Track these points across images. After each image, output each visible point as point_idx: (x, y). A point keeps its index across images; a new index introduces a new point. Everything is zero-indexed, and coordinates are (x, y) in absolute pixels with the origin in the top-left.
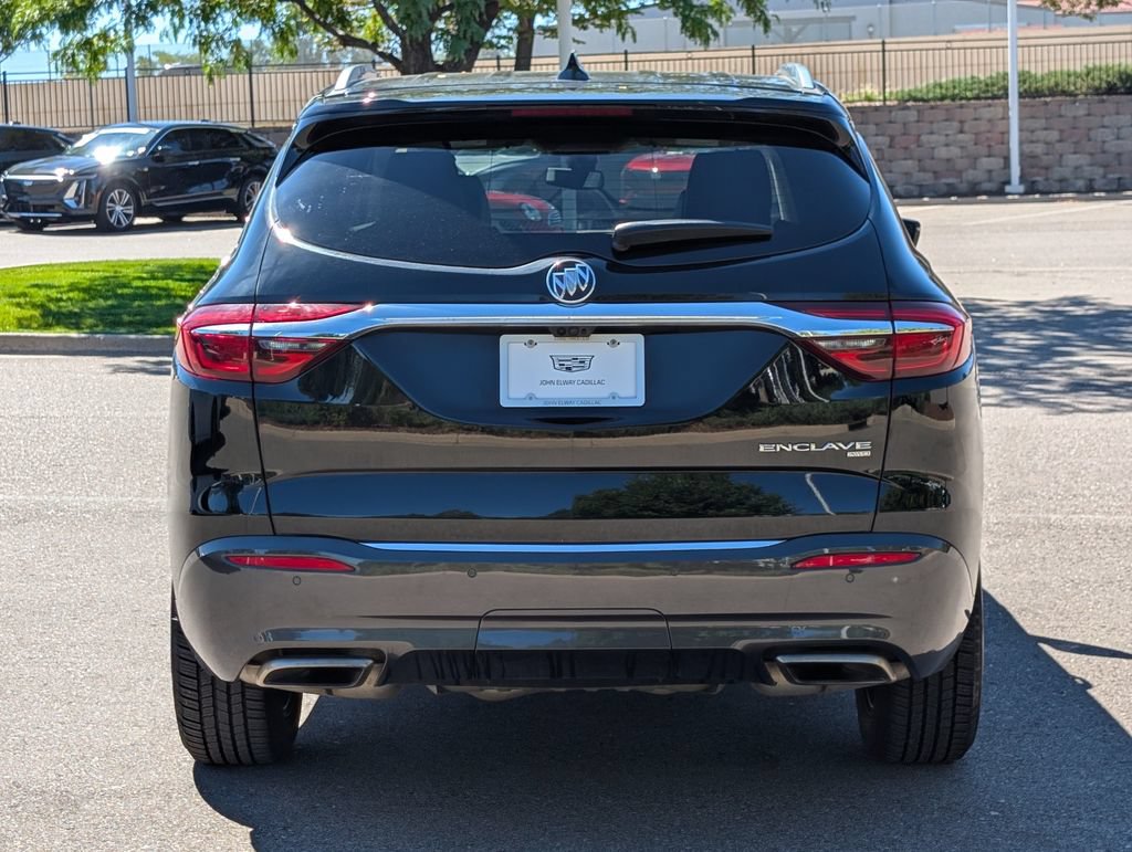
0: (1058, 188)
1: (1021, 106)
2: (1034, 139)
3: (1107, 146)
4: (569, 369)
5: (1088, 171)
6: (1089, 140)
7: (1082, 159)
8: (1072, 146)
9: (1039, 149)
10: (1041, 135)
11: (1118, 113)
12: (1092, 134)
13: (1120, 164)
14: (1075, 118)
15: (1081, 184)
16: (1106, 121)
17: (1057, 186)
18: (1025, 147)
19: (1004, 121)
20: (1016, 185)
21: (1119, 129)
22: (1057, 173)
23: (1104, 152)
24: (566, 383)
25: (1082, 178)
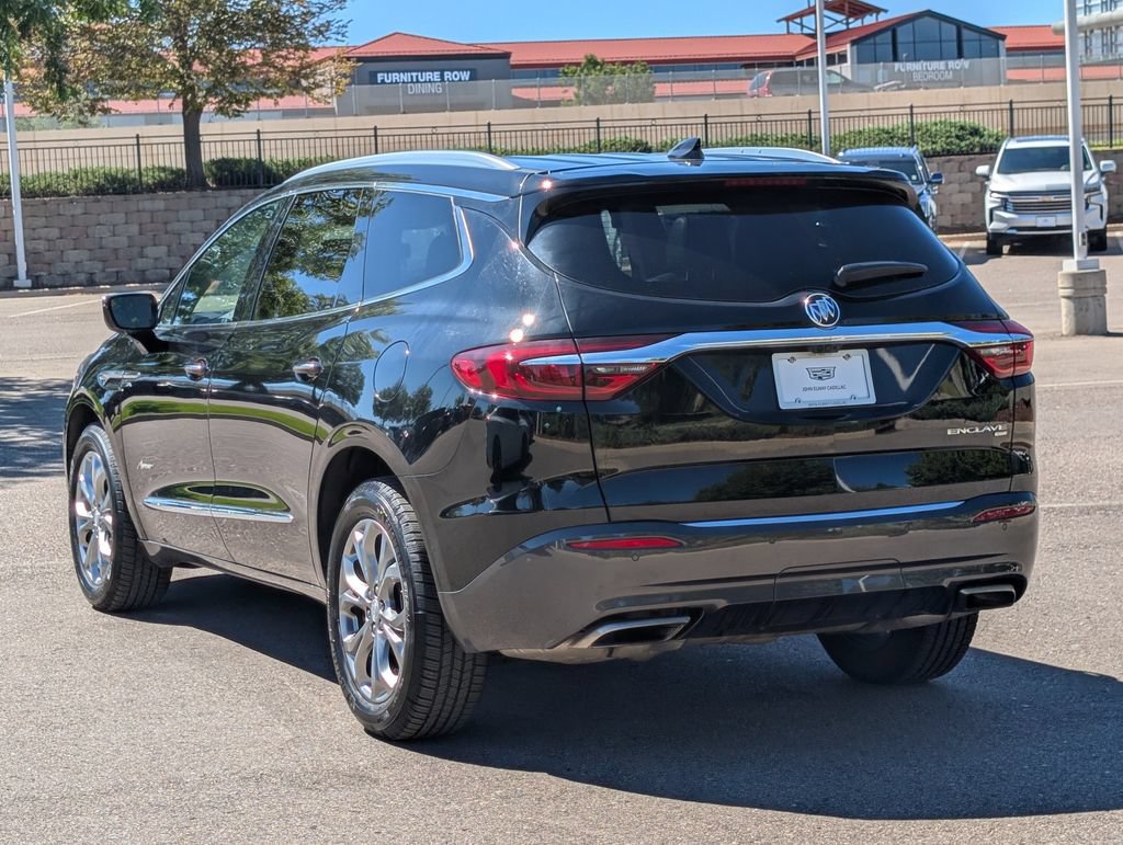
0: (61, 283)
1: (24, 205)
2: (36, 237)
3: (104, 242)
4: (820, 378)
5: (88, 266)
6: (88, 236)
7: (82, 255)
8: (72, 242)
9: (41, 246)
10: (43, 232)
11: (112, 212)
12: (90, 231)
13: (117, 258)
14: (73, 216)
15: (82, 277)
16: (102, 218)
17: (59, 281)
18: (28, 243)
19: (8, 220)
20: (23, 280)
21: (114, 226)
22: (59, 268)
23: (101, 248)
24: (820, 389)
25: (82, 272)
